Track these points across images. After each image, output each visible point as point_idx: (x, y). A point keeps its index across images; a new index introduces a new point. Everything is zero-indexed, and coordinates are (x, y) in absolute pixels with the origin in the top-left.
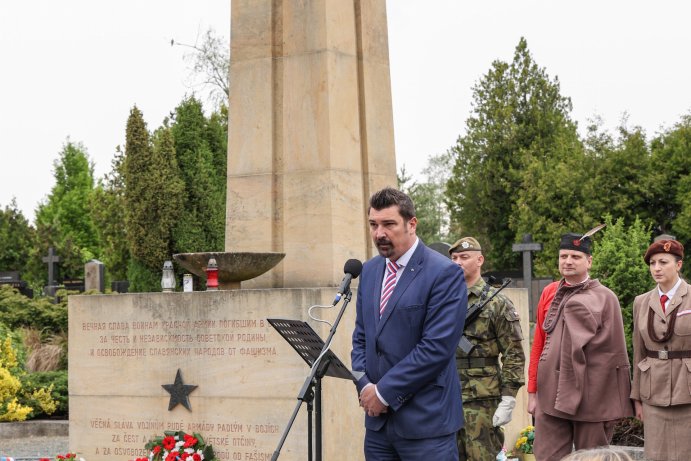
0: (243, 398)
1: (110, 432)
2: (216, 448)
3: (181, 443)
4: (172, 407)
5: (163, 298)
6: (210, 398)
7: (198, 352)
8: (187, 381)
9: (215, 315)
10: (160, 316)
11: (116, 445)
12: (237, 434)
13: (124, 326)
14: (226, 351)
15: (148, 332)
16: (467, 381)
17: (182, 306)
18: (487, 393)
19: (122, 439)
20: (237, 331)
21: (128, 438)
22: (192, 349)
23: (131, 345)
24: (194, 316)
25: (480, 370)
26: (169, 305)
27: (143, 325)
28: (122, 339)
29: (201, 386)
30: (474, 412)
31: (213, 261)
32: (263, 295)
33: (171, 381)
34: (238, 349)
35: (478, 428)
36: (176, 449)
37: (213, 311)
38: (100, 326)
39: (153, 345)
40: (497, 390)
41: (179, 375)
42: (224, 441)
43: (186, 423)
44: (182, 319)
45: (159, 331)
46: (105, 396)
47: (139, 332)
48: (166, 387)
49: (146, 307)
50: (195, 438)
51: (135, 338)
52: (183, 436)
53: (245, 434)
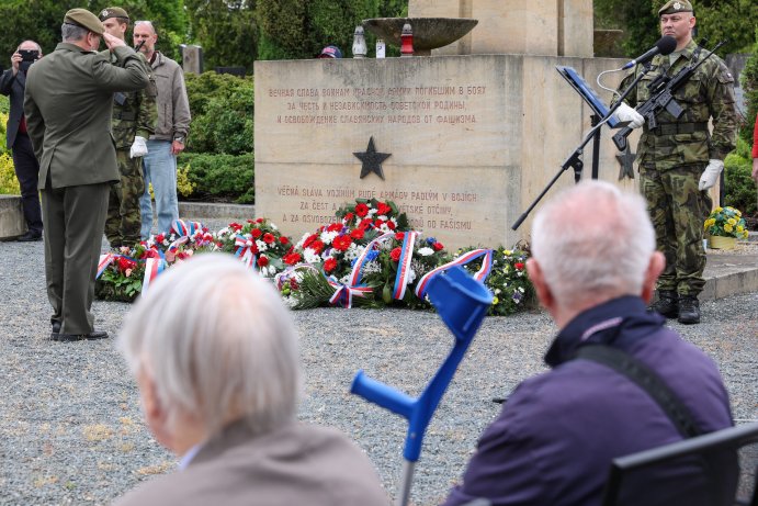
0: (439, 166)
1: (298, 200)
2: (410, 216)
3: (374, 211)
4: (364, 175)
5: (355, 64)
6: (405, 166)
7: (392, 120)
8: (380, 149)
9: (411, 82)
10: (352, 83)
11: (305, 212)
12: (433, 202)
13: (314, 93)
14: (422, 119)
15: (339, 99)
16: (675, 146)
17: (376, 73)
18: (695, 158)
19: (310, 206)
20: (433, 99)
21: (317, 206)
22: (386, 116)
23: (320, 113)
24: (388, 83)
25: (689, 135)
26: (362, 71)
27: (333, 92)
28: (311, 106)
29: (395, 154)
30: (681, 177)
31: (407, 26)
32: (463, 61)
33: (363, 149)
34: (435, 116)
35: (685, 193)
36: (369, 216)
37: (409, 78)
38: (288, 93)
39: (344, 112)
40: (706, 154)
41: (371, 143)
42: (418, 209)
43: (378, 191)
44: (375, 86)
45: (351, 98)
46: (293, 164)
47: (330, 100)
48: (358, 155)
49: (337, 73)
50: (388, 205)
51: (325, 104)
52: (375, 204)
53: (441, 202)
